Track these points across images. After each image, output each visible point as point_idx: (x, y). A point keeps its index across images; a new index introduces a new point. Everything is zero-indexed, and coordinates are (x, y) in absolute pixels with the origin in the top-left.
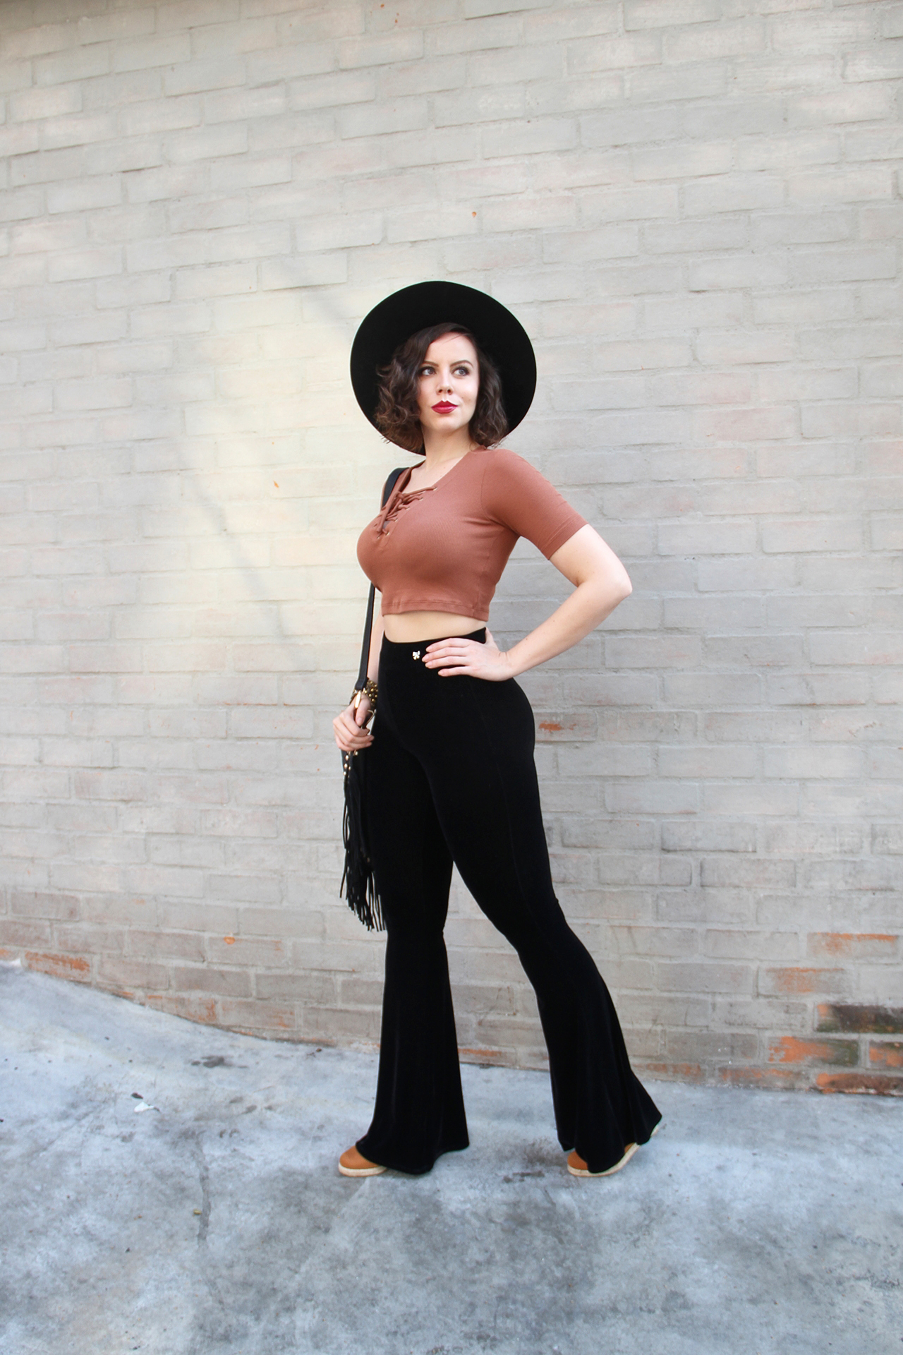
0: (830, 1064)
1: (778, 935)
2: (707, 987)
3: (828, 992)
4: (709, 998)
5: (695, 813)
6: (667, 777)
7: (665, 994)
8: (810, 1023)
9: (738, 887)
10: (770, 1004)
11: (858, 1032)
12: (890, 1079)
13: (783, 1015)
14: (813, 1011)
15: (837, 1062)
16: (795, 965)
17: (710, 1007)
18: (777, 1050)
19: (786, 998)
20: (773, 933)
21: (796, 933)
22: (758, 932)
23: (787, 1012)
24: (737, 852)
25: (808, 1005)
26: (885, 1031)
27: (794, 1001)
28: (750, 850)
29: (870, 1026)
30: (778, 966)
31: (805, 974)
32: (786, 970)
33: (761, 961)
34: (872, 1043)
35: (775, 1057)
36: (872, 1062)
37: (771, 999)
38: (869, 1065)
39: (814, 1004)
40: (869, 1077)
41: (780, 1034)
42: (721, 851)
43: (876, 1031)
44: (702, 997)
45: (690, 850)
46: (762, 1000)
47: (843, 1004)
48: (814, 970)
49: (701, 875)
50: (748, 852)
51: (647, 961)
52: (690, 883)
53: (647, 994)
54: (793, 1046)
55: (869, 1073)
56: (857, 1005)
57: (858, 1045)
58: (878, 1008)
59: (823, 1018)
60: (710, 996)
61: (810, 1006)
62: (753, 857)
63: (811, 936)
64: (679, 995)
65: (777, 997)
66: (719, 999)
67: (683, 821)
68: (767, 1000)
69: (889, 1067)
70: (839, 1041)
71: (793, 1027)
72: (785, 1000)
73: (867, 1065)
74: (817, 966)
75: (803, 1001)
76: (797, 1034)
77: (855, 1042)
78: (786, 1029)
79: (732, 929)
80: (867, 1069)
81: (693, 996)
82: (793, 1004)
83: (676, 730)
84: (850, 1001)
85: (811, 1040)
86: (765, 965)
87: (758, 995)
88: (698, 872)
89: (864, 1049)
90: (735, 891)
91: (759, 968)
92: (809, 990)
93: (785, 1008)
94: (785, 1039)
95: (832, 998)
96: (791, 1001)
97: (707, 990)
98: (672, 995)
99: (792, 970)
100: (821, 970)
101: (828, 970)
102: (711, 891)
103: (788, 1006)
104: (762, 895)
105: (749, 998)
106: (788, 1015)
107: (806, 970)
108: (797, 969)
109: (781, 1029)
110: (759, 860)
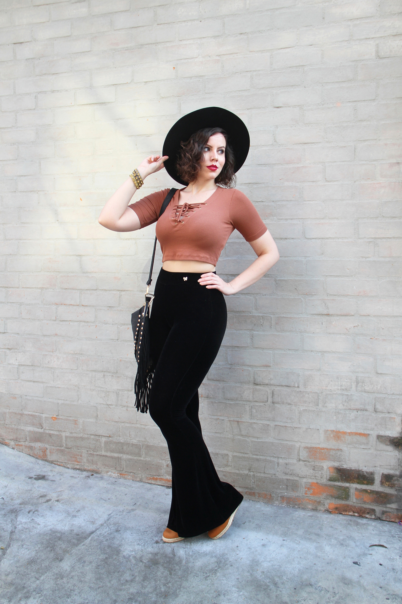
0: (335, 498)
1: (309, 430)
2: (275, 454)
3: (334, 461)
4: (276, 460)
5: (270, 366)
6: (257, 348)
7: (255, 456)
8: (325, 476)
9: (290, 404)
10: (305, 465)
11: (350, 483)
12: (366, 509)
13: (312, 471)
14: (327, 470)
15: (339, 498)
16: (317, 446)
17: (276, 464)
18: (309, 489)
19: (313, 462)
20: (307, 429)
21: (318, 430)
22: (300, 428)
23: (314, 470)
24: (290, 387)
25: (324, 467)
26: (363, 484)
27: (317, 464)
28: (296, 386)
29: (355, 480)
30: (309, 446)
31: (323, 451)
32: (313, 448)
33: (301, 442)
34: (356, 489)
35: (308, 492)
36: (356, 499)
37: (306, 463)
38: (355, 500)
39: (327, 466)
40: (355, 507)
41: (310, 481)
42: (282, 386)
43: (358, 483)
44: (272, 459)
45: (267, 385)
46: (301, 463)
47: (342, 468)
48: (327, 449)
49: (272, 397)
50: (295, 387)
51: (246, 439)
52: (267, 401)
53: (246, 456)
54: (316, 487)
55: (355, 504)
56: (348, 468)
57: (349, 490)
58: (359, 471)
59: (332, 474)
60: (276, 459)
61: (325, 467)
62: (298, 390)
63: (326, 431)
64: (261, 457)
65: (309, 462)
66: (281, 461)
67: (264, 370)
68: (304, 463)
69: (365, 502)
70: (340, 486)
71: (317, 478)
72: (313, 463)
73: (353, 501)
74: (329, 447)
75: (322, 465)
76: (318, 481)
77: (347, 488)
78: (314, 479)
79: (287, 426)
80: (354, 503)
81: (268, 458)
82: (317, 465)
83: (261, 324)
84: (345, 466)
85: (326, 485)
86: (303, 445)
87: (300, 460)
88: (271, 396)
89: (352, 491)
90: (289, 406)
91: (300, 446)
92: (325, 459)
93: (313, 467)
94: (313, 483)
95: (336, 464)
96: (316, 464)
97: (275, 455)
98: (258, 457)
99: (316, 448)
100: (331, 449)
101: (334, 449)
102: (276, 405)
103: (314, 467)
104: (302, 409)
105: (295, 461)
106: (314, 471)
107: (324, 449)
108: (319, 448)
109: (311, 478)
110: (300, 391)
